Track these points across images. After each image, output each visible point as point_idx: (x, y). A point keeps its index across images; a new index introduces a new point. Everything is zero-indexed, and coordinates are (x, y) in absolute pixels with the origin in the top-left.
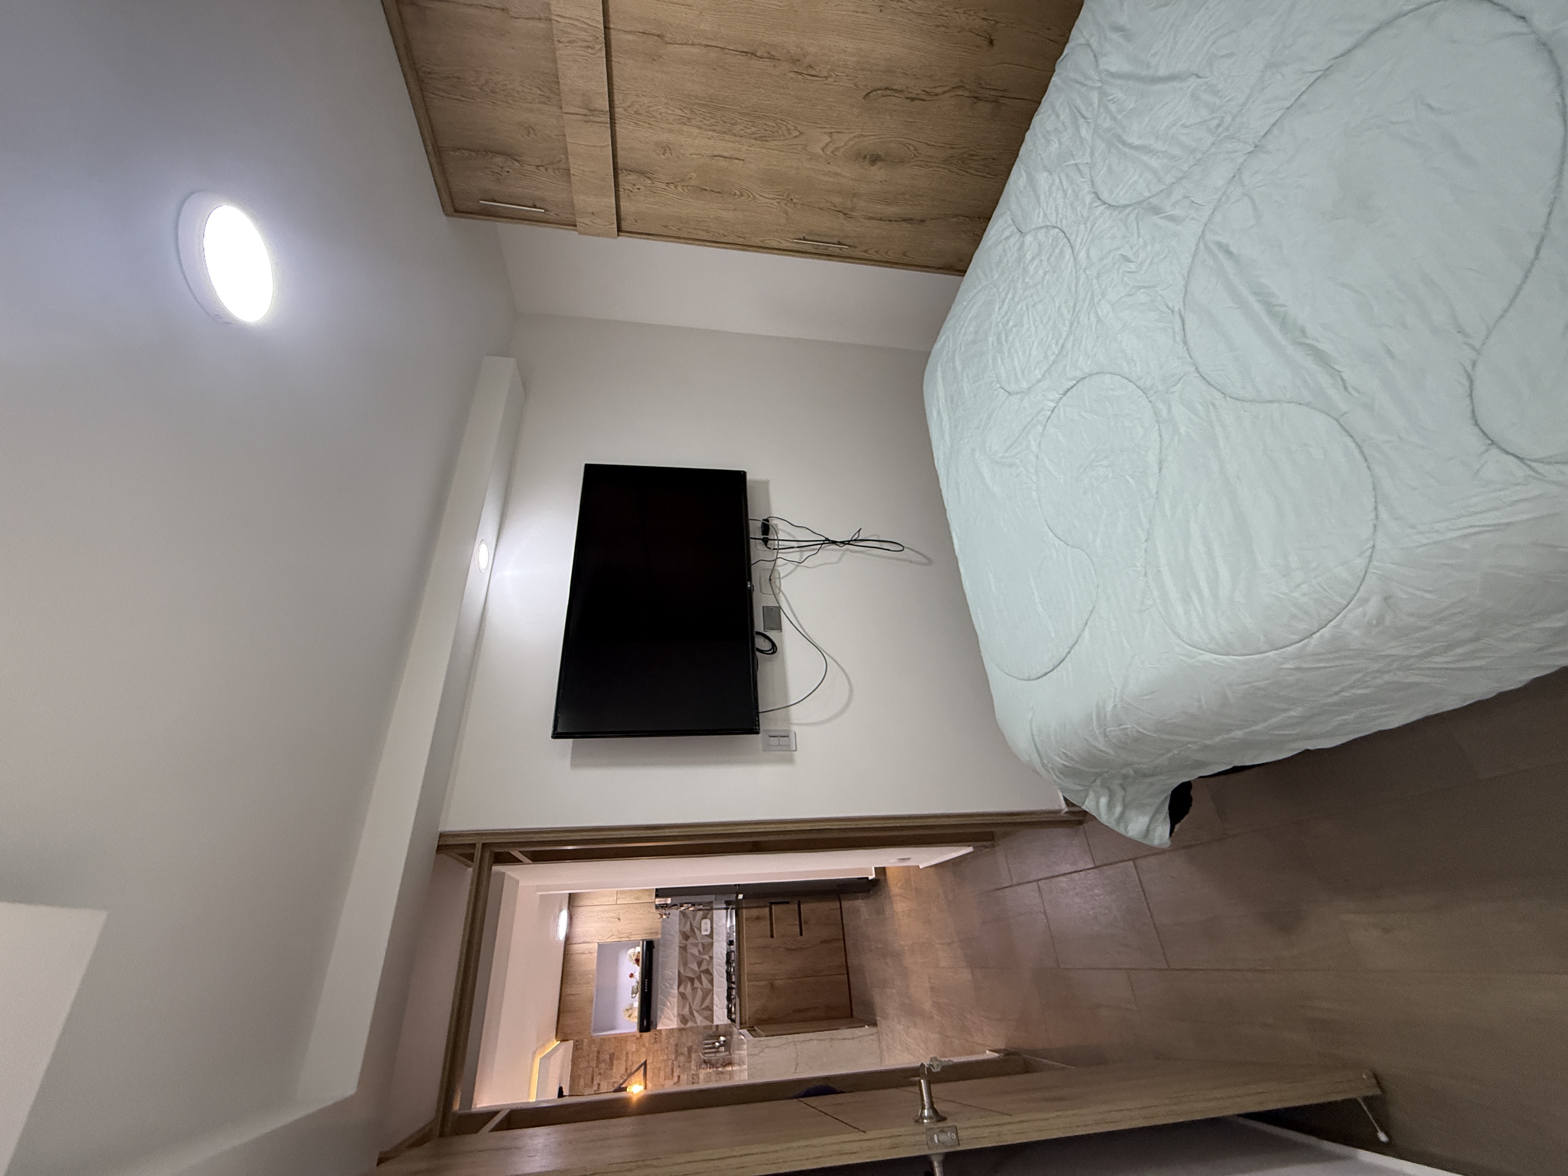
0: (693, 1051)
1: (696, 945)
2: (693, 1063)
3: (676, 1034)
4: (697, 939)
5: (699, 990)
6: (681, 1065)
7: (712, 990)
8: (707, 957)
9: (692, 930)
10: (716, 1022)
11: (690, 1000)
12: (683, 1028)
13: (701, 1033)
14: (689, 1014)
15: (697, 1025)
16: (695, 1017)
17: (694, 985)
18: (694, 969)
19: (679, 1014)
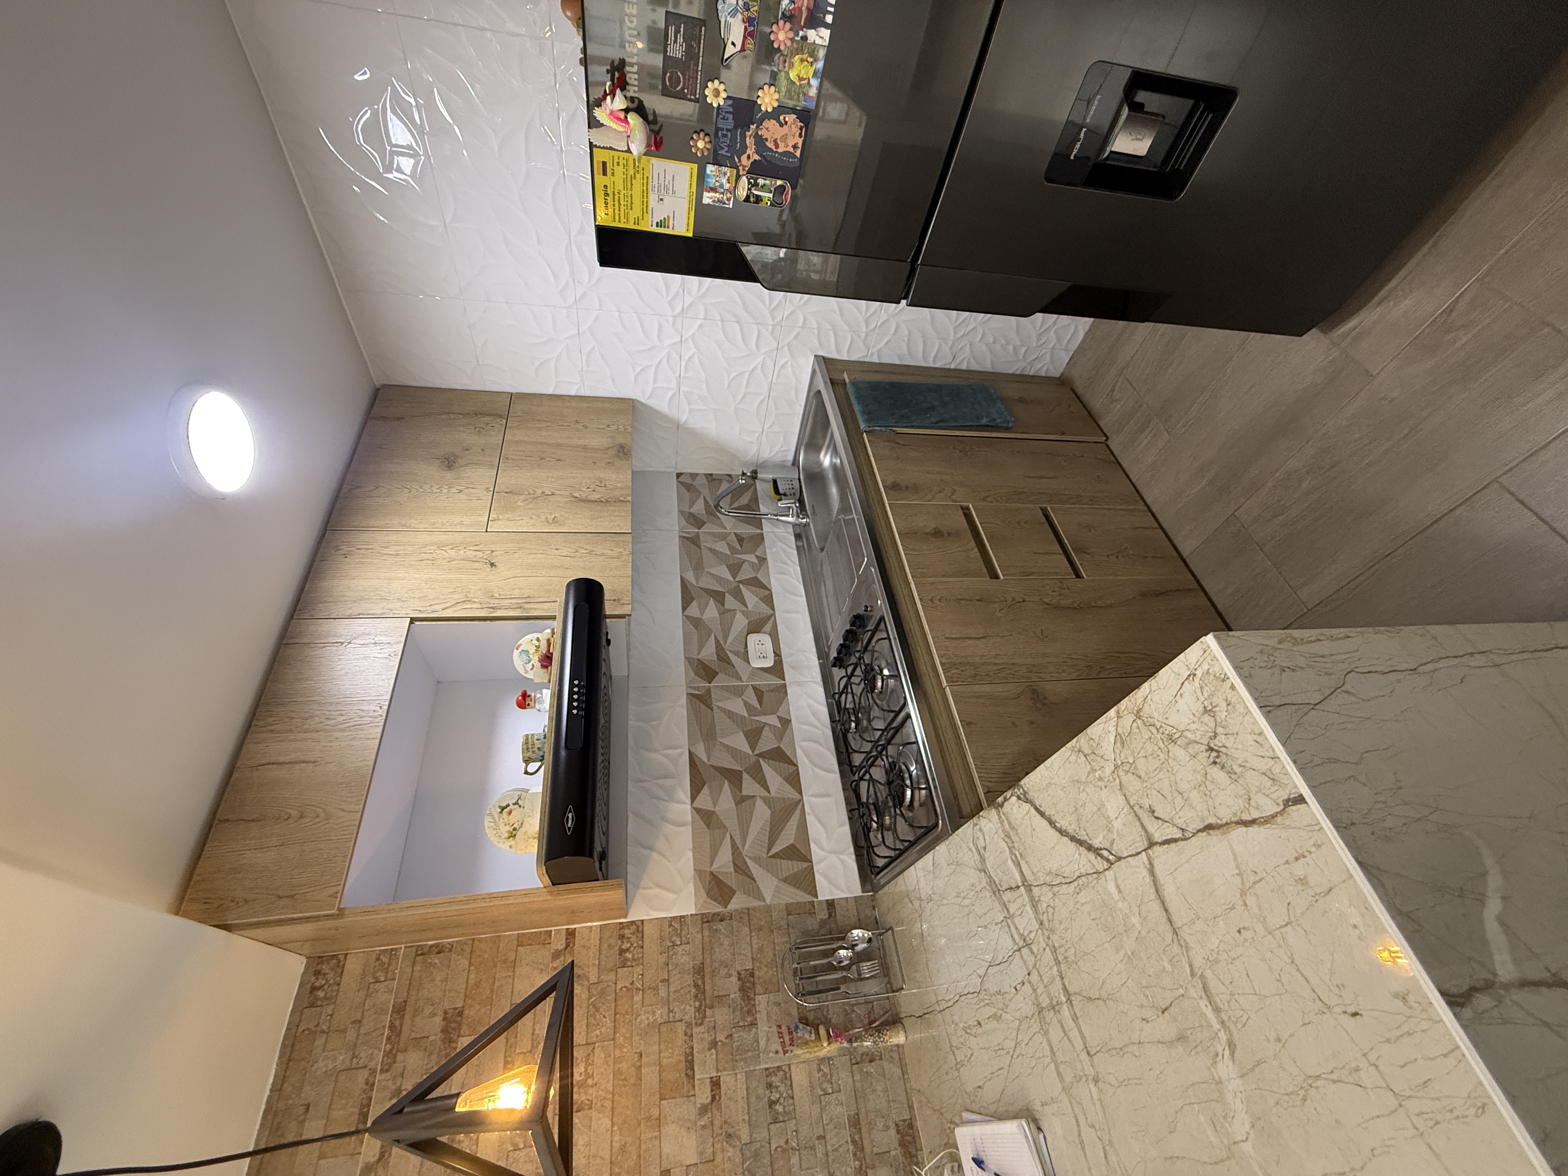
0: (758, 988)
1: (739, 692)
2: (763, 1028)
3: (694, 933)
4: (741, 680)
5: (759, 802)
6: (721, 1037)
7: (801, 800)
8: (772, 720)
9: (722, 656)
10: (826, 891)
11: (732, 824)
12: (718, 914)
13: (780, 928)
14: (732, 870)
15: (763, 903)
16: (754, 879)
17: (741, 791)
18: (736, 749)
19: (698, 872)
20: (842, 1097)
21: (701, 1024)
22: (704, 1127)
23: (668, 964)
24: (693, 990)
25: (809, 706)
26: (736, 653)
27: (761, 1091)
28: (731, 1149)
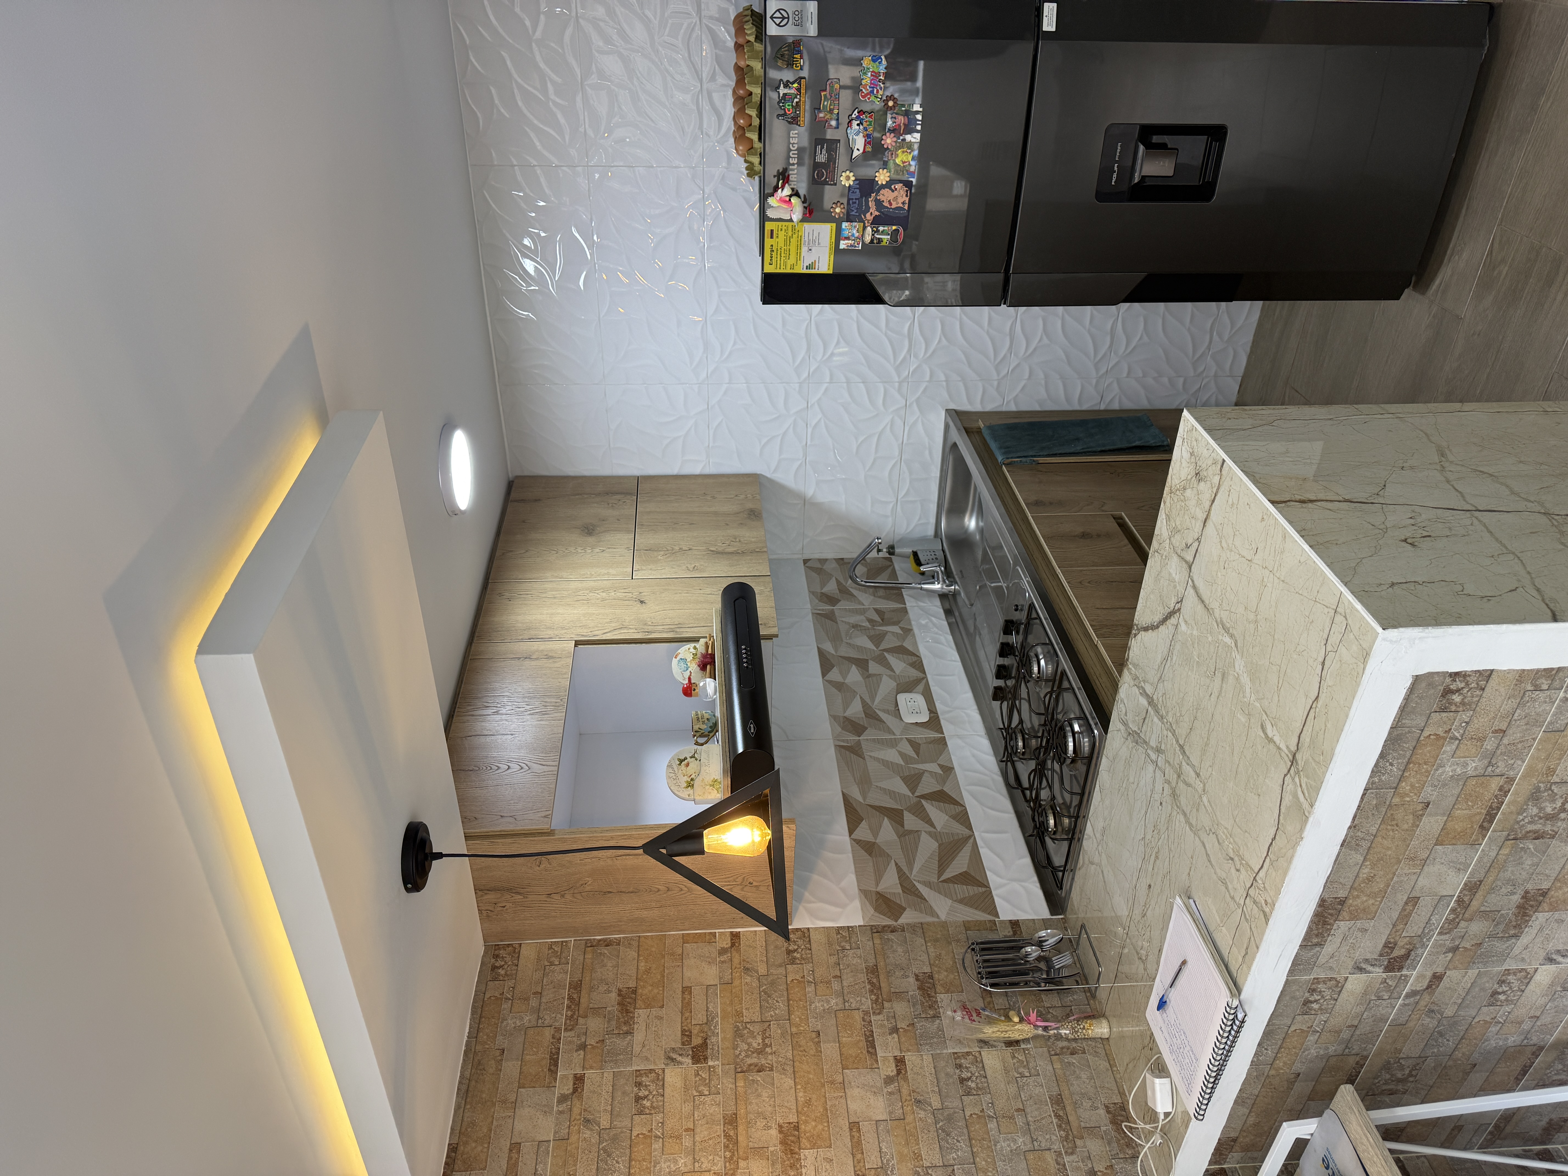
0: (939, 988)
1: (893, 744)
3: (864, 940)
4: (894, 734)
5: (924, 836)
6: (902, 1025)
7: (972, 835)
8: (932, 768)
9: (870, 714)
10: (1006, 912)
11: (897, 854)
12: (889, 926)
13: (958, 941)
14: (901, 891)
15: (937, 920)
16: (925, 899)
17: (903, 826)
18: (894, 792)
19: (865, 893)
20: (1041, 1079)
21: (879, 1014)
22: (890, 1093)
23: (839, 964)
24: (868, 987)
25: (974, 756)
26: (887, 712)
27: (950, 1070)
28: (922, 1112)
